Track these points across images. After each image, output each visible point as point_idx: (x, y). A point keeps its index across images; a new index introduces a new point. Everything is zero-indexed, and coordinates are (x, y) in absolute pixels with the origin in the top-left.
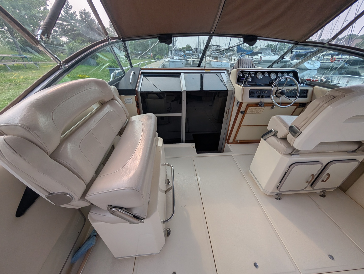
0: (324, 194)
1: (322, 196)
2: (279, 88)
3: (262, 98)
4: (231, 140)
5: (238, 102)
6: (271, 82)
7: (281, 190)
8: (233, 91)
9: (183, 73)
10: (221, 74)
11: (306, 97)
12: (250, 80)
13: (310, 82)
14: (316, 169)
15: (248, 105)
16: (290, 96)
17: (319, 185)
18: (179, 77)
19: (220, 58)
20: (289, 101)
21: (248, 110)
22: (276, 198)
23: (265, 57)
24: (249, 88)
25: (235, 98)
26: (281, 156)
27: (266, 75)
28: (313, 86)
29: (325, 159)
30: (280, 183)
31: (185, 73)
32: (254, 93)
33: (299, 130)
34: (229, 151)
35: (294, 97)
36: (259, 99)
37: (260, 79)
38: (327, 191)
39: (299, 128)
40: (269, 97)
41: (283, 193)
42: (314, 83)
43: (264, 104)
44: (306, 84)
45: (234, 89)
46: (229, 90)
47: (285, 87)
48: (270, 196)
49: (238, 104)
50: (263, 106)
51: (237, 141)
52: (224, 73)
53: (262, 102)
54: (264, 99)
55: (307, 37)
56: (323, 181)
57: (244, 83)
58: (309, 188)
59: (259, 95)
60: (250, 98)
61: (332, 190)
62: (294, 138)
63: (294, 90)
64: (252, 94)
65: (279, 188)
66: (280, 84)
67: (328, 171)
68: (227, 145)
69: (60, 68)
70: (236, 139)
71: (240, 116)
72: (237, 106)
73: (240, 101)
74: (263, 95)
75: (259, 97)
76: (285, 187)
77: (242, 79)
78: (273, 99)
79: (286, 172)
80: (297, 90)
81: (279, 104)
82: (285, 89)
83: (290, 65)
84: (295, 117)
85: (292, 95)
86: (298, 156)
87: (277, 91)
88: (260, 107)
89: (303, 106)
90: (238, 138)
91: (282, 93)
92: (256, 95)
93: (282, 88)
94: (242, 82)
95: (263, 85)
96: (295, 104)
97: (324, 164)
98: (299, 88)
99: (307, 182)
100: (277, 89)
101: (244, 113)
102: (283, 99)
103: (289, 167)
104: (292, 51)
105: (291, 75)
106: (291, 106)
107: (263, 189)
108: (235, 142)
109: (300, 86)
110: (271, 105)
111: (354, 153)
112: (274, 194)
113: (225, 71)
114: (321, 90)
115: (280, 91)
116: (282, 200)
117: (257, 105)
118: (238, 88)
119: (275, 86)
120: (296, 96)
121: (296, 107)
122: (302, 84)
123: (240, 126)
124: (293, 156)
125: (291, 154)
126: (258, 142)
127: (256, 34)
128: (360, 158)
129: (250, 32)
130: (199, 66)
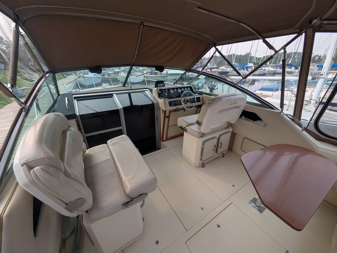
0: (223, 155)
1: (223, 157)
2: (185, 98)
3: (177, 105)
4: (164, 139)
5: (163, 110)
6: (179, 95)
7: (203, 160)
8: (158, 104)
9: (115, 94)
10: (145, 91)
11: (200, 101)
12: (167, 95)
13: (199, 93)
14: (215, 142)
15: (170, 112)
16: (192, 102)
17: (220, 150)
18: (112, 97)
19: (134, 72)
20: (192, 105)
21: (171, 115)
22: (202, 167)
23: (170, 71)
24: (168, 101)
25: (160, 108)
26: (197, 139)
27: (175, 90)
28: (202, 95)
29: (217, 135)
30: (201, 156)
31: (116, 94)
32: (171, 103)
33: (201, 122)
34: (165, 147)
35: (194, 102)
36: (175, 107)
37: (173, 93)
38: (224, 153)
39: (201, 121)
40: (181, 104)
41: (205, 162)
42: (201, 92)
43: (180, 109)
44: (198, 94)
45: (158, 102)
46: (154, 103)
47: (188, 97)
48: (199, 167)
49: (163, 112)
50: (179, 110)
51: (169, 138)
52: (147, 90)
53: (178, 108)
54: (178, 106)
55: (191, 67)
56: (220, 147)
57: (164, 97)
58: (216, 154)
59: (175, 104)
60: (170, 107)
61: (226, 152)
62: (200, 127)
63: (193, 98)
64: (170, 104)
65: (201, 160)
66: (185, 95)
67: (220, 141)
68: (163, 143)
69: (22, 110)
70: (168, 137)
71: (167, 119)
72: (163, 113)
73: (164, 110)
74: (177, 103)
75: (175, 105)
76: (205, 158)
77: (161, 94)
78: (183, 105)
79: (202, 148)
80: (194, 98)
81: (187, 108)
82: (188, 98)
83: (188, 76)
84: (197, 115)
85: (193, 101)
86: (205, 137)
87: (184, 100)
88: (178, 112)
89: (200, 106)
90: (169, 136)
91: (188, 101)
92: (173, 104)
93: (186, 98)
94: (162, 97)
95: (175, 97)
96: (196, 106)
97: (218, 138)
98: (195, 97)
99: (214, 150)
100: (184, 99)
101: (168, 117)
102: (189, 104)
103: (203, 144)
104: (185, 74)
105: (189, 89)
106: (194, 108)
107: (194, 164)
108: (167, 139)
109: (196, 96)
110: (183, 109)
111: (228, 128)
112: (200, 165)
113: (147, 89)
114: (206, 97)
115: (186, 100)
116: (205, 166)
117: (175, 110)
118: (161, 101)
119: (183, 97)
120: (195, 102)
121: (197, 108)
122: (196, 94)
123: (168, 126)
124: (203, 138)
125: (201, 137)
126: (182, 135)
127: (163, 65)
128: (231, 130)
129: (159, 64)
130: (124, 86)
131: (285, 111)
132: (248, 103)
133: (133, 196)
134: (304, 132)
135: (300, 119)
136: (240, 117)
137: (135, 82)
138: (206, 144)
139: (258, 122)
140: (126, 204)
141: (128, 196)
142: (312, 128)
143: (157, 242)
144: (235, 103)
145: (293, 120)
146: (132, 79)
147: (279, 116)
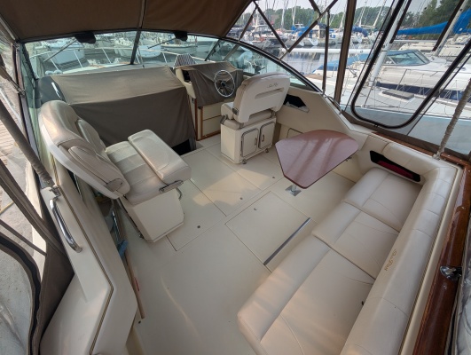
0: (267, 150)
1: (267, 152)
4: (199, 137)
5: (193, 99)
7: (244, 156)
14: (255, 134)
17: (262, 144)
22: (244, 164)
26: (236, 131)
29: (258, 126)
30: (241, 151)
33: (237, 109)
34: (201, 146)
38: (268, 147)
41: (246, 159)
48: (239, 164)
51: (205, 136)
56: (263, 141)
58: (258, 150)
62: (237, 116)
65: (242, 156)
67: (263, 133)
68: (198, 143)
70: (203, 135)
71: (199, 111)
72: (193, 102)
76: (245, 153)
79: (242, 142)
86: (244, 128)
90: (204, 133)
97: (259, 129)
99: (255, 144)
101: (201, 108)
103: (242, 138)
104: (219, 44)
107: (234, 161)
108: (203, 138)
111: (271, 118)
112: (241, 161)
116: (247, 163)
123: (202, 121)
124: (242, 129)
125: (240, 128)
127: (184, 29)
128: (274, 120)
129: (179, 28)
130: (132, 63)
131: (327, 93)
132: (292, 84)
133: (168, 182)
134: (342, 116)
135: (339, 102)
136: (285, 103)
137: (148, 56)
138: (245, 136)
139: (303, 108)
140: (162, 189)
141: (163, 182)
142: (349, 111)
143: (199, 227)
144: (276, 84)
145: (333, 103)
146: (143, 50)
147: (321, 98)
